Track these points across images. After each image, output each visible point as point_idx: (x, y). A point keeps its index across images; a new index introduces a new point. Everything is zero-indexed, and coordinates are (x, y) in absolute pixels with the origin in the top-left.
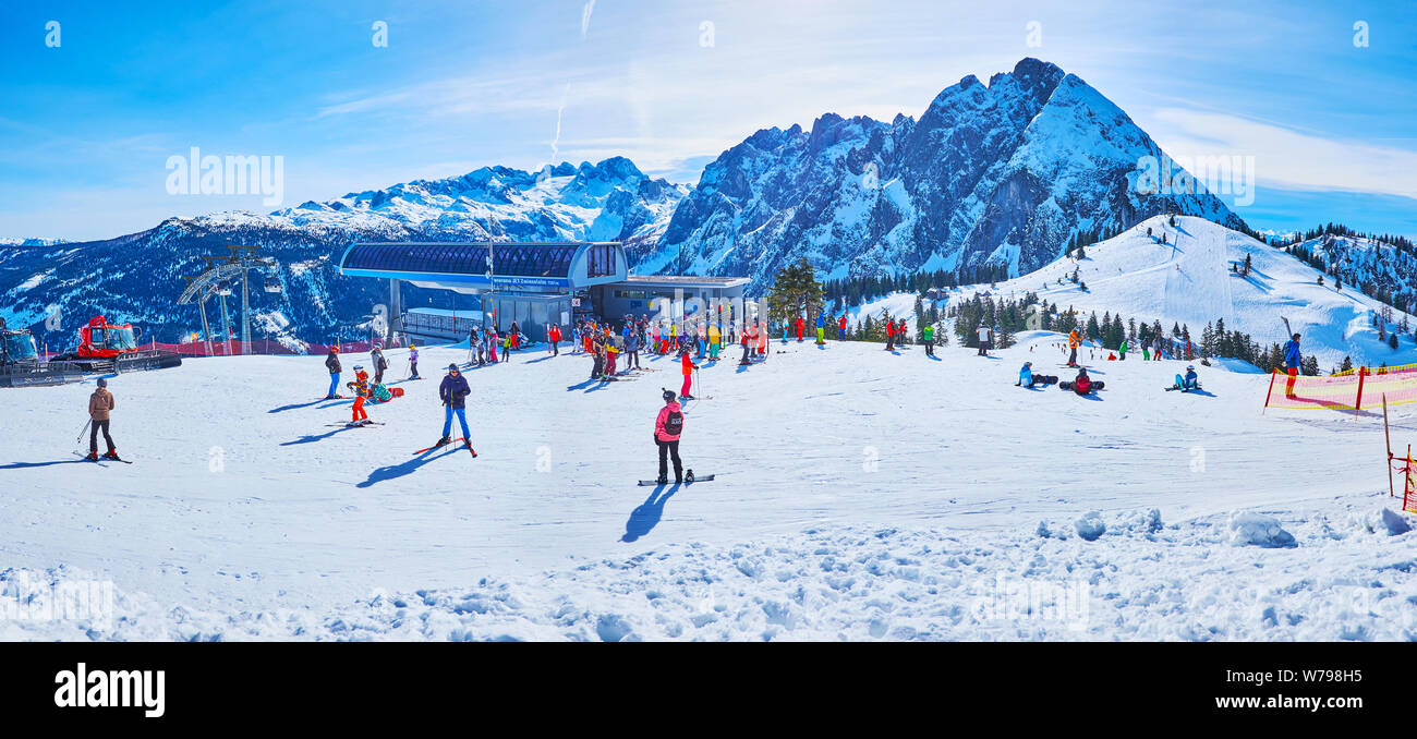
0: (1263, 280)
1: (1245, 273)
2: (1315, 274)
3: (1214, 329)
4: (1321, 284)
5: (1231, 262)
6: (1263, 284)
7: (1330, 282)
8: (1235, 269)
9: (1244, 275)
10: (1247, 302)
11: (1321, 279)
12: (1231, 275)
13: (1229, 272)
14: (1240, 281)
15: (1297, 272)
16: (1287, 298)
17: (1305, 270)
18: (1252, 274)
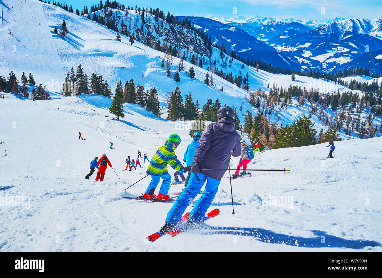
0: (76, 39)
1: (64, 34)
2: (113, 35)
3: (76, 73)
4: (119, 40)
5: (52, 27)
6: (75, 42)
7: (125, 39)
8: (56, 32)
9: (62, 36)
10: (70, 55)
11: (118, 37)
12: (53, 36)
13: (52, 34)
14: (60, 40)
15: (100, 33)
16: (99, 51)
17: (105, 31)
18: (68, 35)
